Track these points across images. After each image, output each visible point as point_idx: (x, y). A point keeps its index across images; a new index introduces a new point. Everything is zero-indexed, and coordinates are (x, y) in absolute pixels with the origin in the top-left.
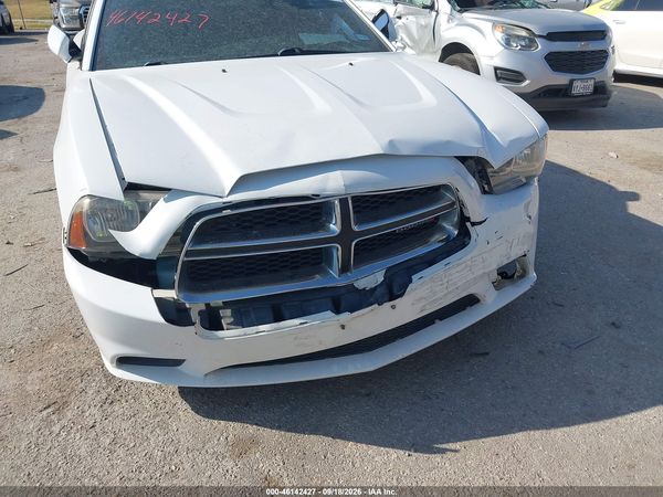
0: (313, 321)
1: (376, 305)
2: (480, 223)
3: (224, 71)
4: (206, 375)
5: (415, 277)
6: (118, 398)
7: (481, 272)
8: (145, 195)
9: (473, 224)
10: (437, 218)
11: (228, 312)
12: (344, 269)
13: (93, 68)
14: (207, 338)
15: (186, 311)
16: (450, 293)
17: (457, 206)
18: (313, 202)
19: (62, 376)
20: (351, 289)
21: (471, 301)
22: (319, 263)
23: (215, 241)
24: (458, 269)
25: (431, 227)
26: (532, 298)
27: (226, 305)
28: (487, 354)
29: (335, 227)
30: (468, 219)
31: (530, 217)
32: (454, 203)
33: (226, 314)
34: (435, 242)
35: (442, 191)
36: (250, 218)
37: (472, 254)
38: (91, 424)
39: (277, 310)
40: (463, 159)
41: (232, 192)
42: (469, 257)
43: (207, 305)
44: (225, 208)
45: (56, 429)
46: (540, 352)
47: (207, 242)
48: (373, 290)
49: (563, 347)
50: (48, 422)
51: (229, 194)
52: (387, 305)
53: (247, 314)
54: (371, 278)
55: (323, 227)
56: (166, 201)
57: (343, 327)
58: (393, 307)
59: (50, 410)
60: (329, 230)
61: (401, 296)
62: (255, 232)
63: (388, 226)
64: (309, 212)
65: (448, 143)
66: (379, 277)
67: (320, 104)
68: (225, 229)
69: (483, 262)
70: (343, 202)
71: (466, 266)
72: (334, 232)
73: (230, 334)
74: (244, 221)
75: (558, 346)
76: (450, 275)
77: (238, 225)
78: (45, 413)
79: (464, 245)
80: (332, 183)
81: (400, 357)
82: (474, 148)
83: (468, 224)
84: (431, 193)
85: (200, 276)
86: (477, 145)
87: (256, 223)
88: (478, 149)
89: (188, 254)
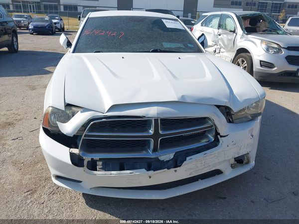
0: (136, 173)
1: (166, 169)
2: (225, 136)
3: (123, 58)
4: (91, 189)
5: (188, 158)
6: (57, 192)
7: (223, 159)
8: (74, 109)
9: (221, 136)
10: (205, 131)
11: (100, 163)
12: (155, 150)
13: (74, 52)
14: (89, 173)
15: (83, 160)
16: (205, 167)
17: (214, 127)
18: (142, 119)
19: (38, 179)
20: (157, 160)
21: (218, 172)
22: (145, 146)
23: (98, 132)
24: (211, 157)
25: (202, 135)
26: (255, 174)
27: (100, 160)
28: (225, 198)
29: (151, 132)
30: (219, 134)
31: (252, 136)
32: (213, 126)
33: (100, 164)
34: (204, 142)
35: (207, 119)
36: (114, 123)
37: (219, 151)
38: (42, 202)
39: (122, 165)
40: (218, 107)
41: (108, 111)
42: (217, 152)
43: (92, 159)
44: (104, 118)
45: (28, 202)
46: (252, 202)
47: (94, 132)
48: (168, 161)
49: (265, 201)
50: (26, 198)
51: (107, 112)
52: (173, 170)
53: (108, 165)
54: (167, 156)
55: (146, 130)
56: (82, 112)
57: (150, 177)
58: (176, 171)
59: (28, 193)
60: (149, 132)
61: (180, 166)
62: (116, 129)
63: (179, 133)
64: (141, 123)
65: (211, 98)
66: (172, 156)
67: (157, 76)
68: (104, 127)
69: (225, 155)
70: (156, 120)
71: (215, 156)
72: (150, 133)
73: (99, 173)
74: (112, 124)
75: (262, 200)
76: (206, 159)
77: (110, 126)
78: (26, 194)
79: (216, 146)
80: (152, 112)
81: (178, 195)
82: (224, 101)
83: (219, 136)
84: (202, 120)
85: (91, 146)
86: (226, 101)
87: (117, 126)
88: (226, 102)
89: (86, 136)
